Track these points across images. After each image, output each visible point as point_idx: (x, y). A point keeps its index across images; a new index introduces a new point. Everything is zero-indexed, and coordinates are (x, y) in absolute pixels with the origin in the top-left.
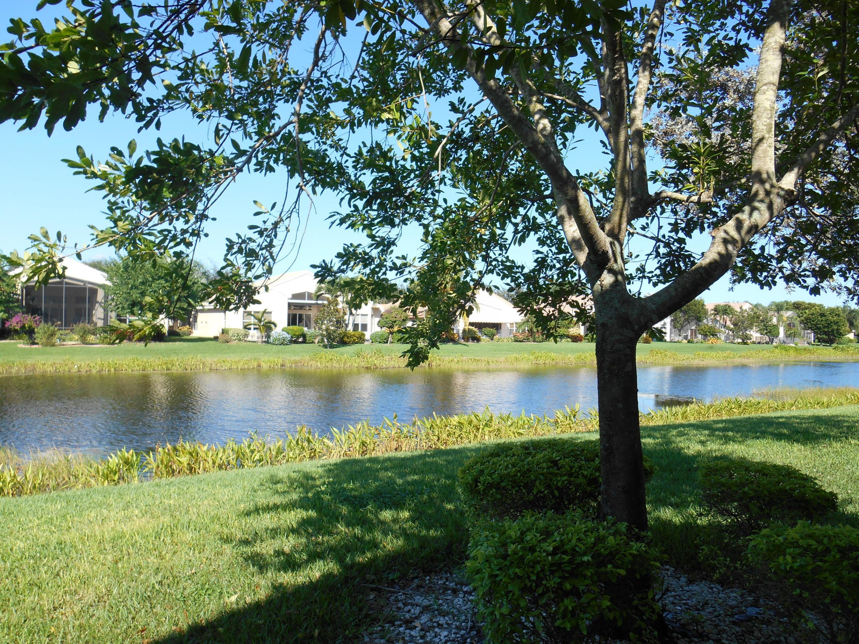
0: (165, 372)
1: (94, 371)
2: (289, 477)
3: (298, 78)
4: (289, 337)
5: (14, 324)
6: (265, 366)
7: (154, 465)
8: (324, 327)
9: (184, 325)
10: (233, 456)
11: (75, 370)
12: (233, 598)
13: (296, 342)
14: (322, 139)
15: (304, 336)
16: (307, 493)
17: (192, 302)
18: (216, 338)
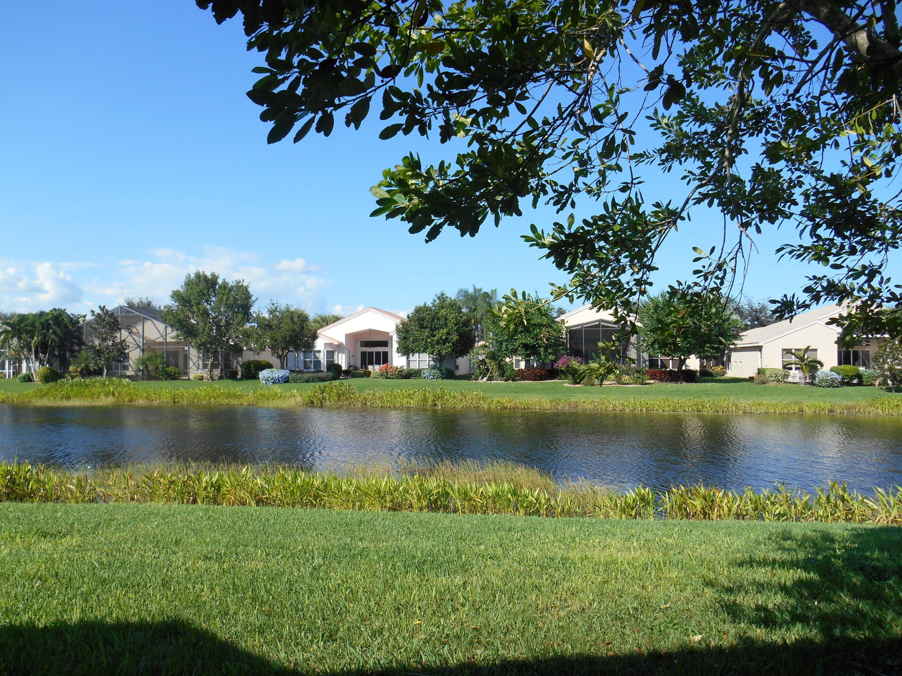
0: (696, 413)
1: (627, 411)
2: (804, 535)
3: (764, 108)
4: (839, 378)
5: (560, 365)
6: (808, 411)
7: (668, 506)
8: (886, 366)
9: (717, 365)
10: (750, 507)
11: (610, 409)
12: (698, 638)
13: (849, 384)
14: (793, 165)
15: (859, 376)
16: (818, 554)
17: (723, 341)
18: (751, 379)
